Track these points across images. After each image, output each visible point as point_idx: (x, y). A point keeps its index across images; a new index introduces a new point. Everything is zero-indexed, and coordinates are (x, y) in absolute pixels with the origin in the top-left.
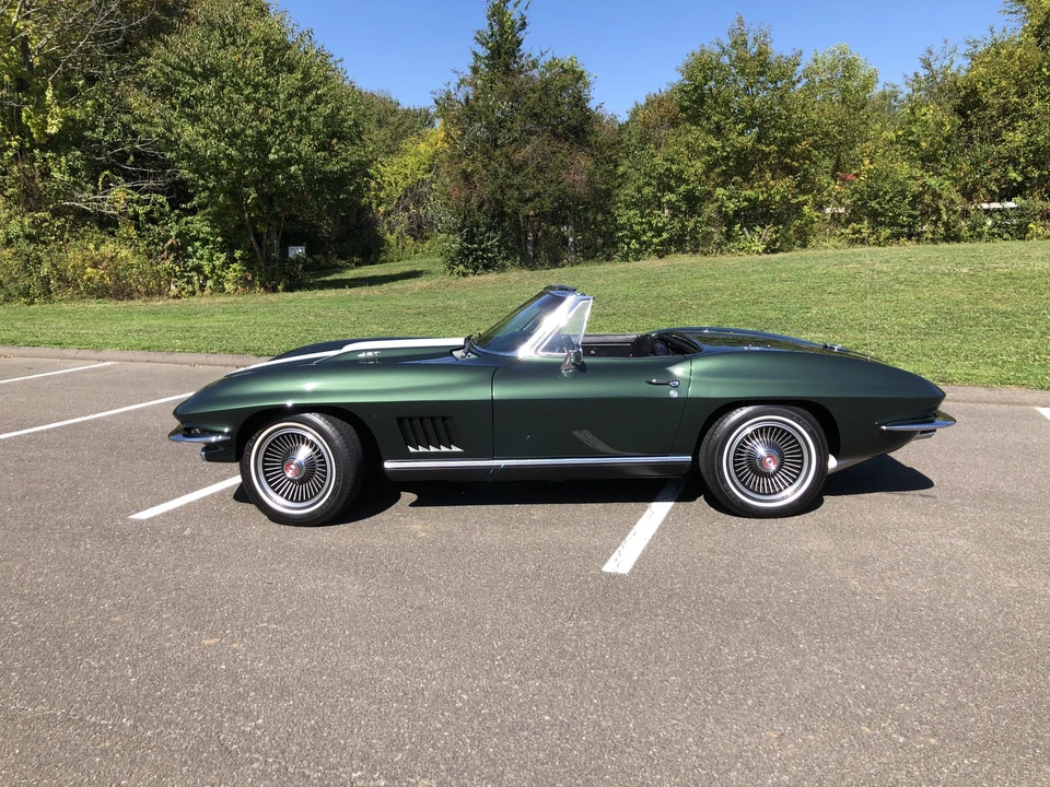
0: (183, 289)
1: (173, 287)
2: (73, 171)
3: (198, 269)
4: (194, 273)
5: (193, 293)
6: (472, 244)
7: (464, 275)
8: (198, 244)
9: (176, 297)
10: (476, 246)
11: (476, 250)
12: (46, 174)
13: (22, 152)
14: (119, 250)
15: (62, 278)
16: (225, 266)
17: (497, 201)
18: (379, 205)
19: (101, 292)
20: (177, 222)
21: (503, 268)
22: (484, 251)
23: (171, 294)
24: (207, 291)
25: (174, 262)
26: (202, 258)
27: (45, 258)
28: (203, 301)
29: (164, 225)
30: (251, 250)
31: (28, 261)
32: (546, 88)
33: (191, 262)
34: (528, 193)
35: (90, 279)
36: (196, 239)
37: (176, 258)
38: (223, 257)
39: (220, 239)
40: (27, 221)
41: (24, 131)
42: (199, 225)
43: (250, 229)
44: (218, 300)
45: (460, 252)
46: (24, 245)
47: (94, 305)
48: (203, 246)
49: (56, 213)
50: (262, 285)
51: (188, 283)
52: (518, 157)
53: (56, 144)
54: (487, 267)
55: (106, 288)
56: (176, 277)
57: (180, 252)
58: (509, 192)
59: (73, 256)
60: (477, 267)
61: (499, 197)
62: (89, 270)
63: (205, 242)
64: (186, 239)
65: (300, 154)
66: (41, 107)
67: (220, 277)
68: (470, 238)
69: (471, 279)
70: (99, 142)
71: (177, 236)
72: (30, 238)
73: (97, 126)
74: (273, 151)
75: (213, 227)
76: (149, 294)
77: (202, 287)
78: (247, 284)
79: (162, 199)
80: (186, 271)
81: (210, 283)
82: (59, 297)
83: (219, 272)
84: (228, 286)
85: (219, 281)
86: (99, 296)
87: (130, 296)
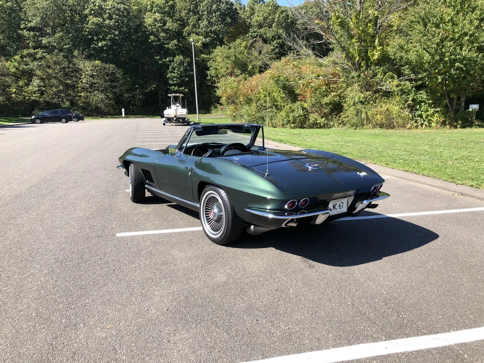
0: (413, 125)
1: (409, 124)
3: (421, 116)
4: (419, 118)
5: (417, 127)
8: (423, 104)
9: (410, 129)
13: (368, 67)
14: (394, 107)
15: (368, 119)
16: (433, 115)
23: (408, 127)
24: (424, 126)
25: (410, 112)
26: (423, 111)
27: (364, 111)
28: (420, 131)
33: (418, 113)
35: (377, 119)
36: (423, 101)
37: (411, 110)
38: (433, 110)
39: (431, 102)
40: (363, 95)
41: (367, 59)
42: (423, 95)
43: (446, 96)
44: (426, 131)
46: (359, 106)
47: (378, 131)
48: (424, 105)
49: (375, 92)
50: (450, 125)
51: (416, 122)
55: (383, 124)
56: (411, 119)
57: (412, 108)
62: (378, 116)
63: (426, 103)
66: (374, 48)
71: (412, 101)
72: (362, 103)
75: (428, 96)
76: (399, 127)
77: (422, 124)
78: (444, 124)
80: (415, 117)
81: (426, 123)
82: (366, 127)
83: (430, 118)
84: (433, 124)
85: (430, 122)
86: (380, 127)
87: (393, 128)
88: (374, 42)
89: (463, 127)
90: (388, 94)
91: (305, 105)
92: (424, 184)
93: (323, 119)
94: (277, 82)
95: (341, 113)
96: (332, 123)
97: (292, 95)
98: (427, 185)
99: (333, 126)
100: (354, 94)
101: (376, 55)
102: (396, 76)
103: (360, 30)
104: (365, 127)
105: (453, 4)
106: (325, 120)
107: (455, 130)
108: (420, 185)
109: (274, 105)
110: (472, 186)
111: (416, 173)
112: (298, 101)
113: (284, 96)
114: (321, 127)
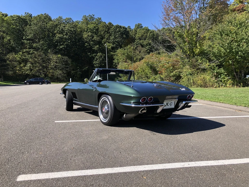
1: (215, 85)
3: (221, 81)
5: (219, 87)
9: (216, 87)
14: (207, 76)
15: (194, 82)
16: (228, 80)
24: (223, 86)
25: (215, 79)
26: (222, 78)
27: (192, 78)
33: (219, 79)
35: (199, 83)
36: (222, 73)
39: (226, 73)
40: (191, 71)
42: (222, 70)
43: (234, 71)
44: (224, 88)
46: (189, 76)
49: (198, 69)
50: (236, 85)
51: (219, 84)
55: (202, 85)
56: (216, 83)
63: (223, 74)
64: (219, 74)
67: (226, 83)
71: (216, 73)
72: (191, 74)
81: (224, 84)
84: (228, 85)
86: (200, 87)
87: (207, 87)
88: (197, 44)
89: (244, 86)
90: (204, 70)
91: (162, 76)
92: (220, 107)
94: (148, 65)
95: (180, 80)
97: (155, 71)
98: (222, 107)
100: (187, 70)
101: (197, 51)
102: (208, 61)
103: (189, 39)
104: (193, 87)
105: (236, 25)
107: (240, 88)
108: (218, 107)
109: (146, 76)
110: (245, 106)
111: (216, 102)
112: (158, 74)
113: (151, 72)
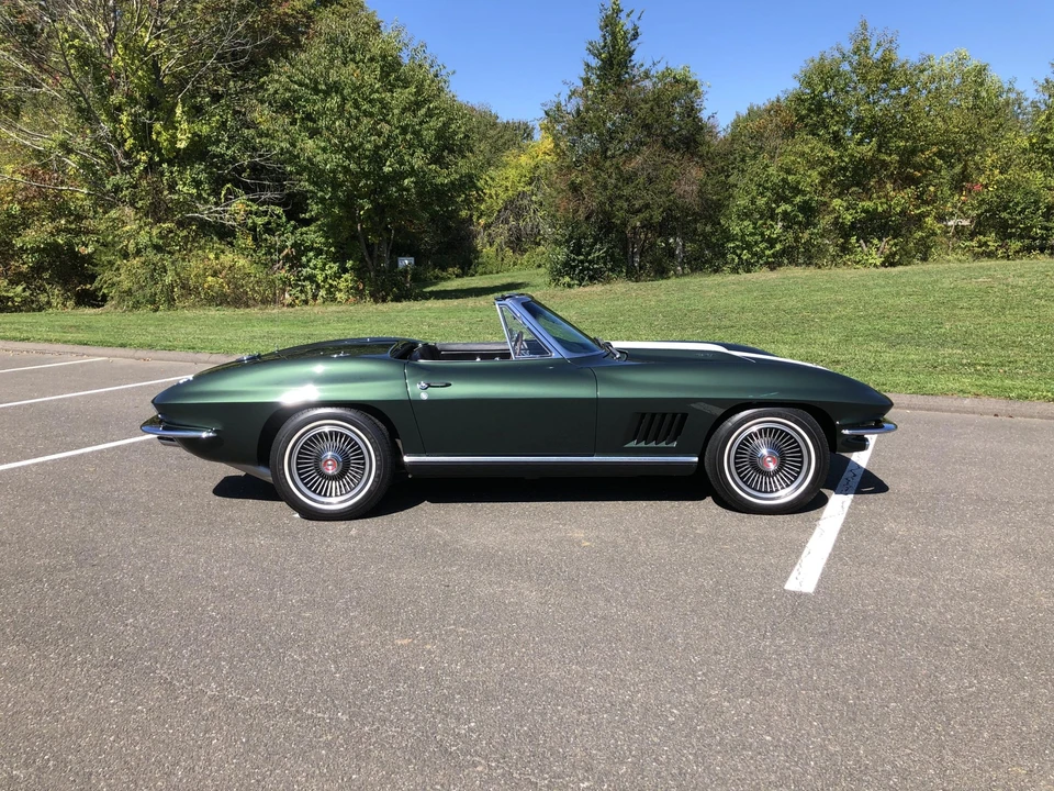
0: (297, 298)
1: (287, 296)
2: (197, 184)
3: (311, 278)
4: (307, 283)
5: (306, 302)
6: (578, 255)
7: (569, 286)
8: (311, 254)
9: (290, 305)
10: (582, 257)
11: (582, 262)
12: (172, 187)
13: (151, 167)
14: (236, 260)
15: (184, 286)
16: (337, 276)
17: (605, 212)
18: (479, 218)
19: (220, 300)
20: (292, 233)
21: (608, 280)
22: (590, 262)
23: (287, 302)
24: (320, 301)
25: (289, 271)
26: (315, 268)
27: (170, 267)
28: (315, 309)
29: (280, 236)
30: (362, 260)
31: (155, 269)
32: (658, 99)
33: (306, 271)
34: (638, 204)
35: (210, 287)
36: (311, 249)
37: (291, 267)
38: (335, 267)
39: (333, 249)
40: (155, 232)
41: (155, 147)
42: (313, 236)
43: (362, 240)
45: (566, 264)
47: (213, 312)
48: (316, 256)
49: (181, 224)
50: (372, 295)
51: (301, 292)
52: (629, 167)
53: (183, 159)
54: (592, 279)
55: (225, 297)
56: (290, 285)
57: (294, 261)
58: (618, 203)
59: (194, 266)
60: (583, 279)
61: (607, 207)
62: (210, 279)
63: (319, 252)
64: (301, 249)
65: (412, 167)
66: (170, 124)
67: (331, 285)
68: (577, 250)
69: (576, 290)
70: (222, 155)
71: (292, 246)
72: (158, 249)
73: (220, 141)
74: (388, 163)
75: (327, 238)
76: (265, 302)
77: (315, 297)
78: (358, 293)
79: (279, 210)
80: (300, 280)
81: (322, 293)
82: (182, 304)
83: (330, 281)
84: (340, 295)
85: (331, 291)
86: (218, 304)
88: (172, 111)
90: (225, 234)
93: (19, 289)
96: (43, 298)
99: (49, 303)
101: (182, 140)
104: (179, 304)
106: (24, 290)
107: (384, 306)
114: (17, 309)
